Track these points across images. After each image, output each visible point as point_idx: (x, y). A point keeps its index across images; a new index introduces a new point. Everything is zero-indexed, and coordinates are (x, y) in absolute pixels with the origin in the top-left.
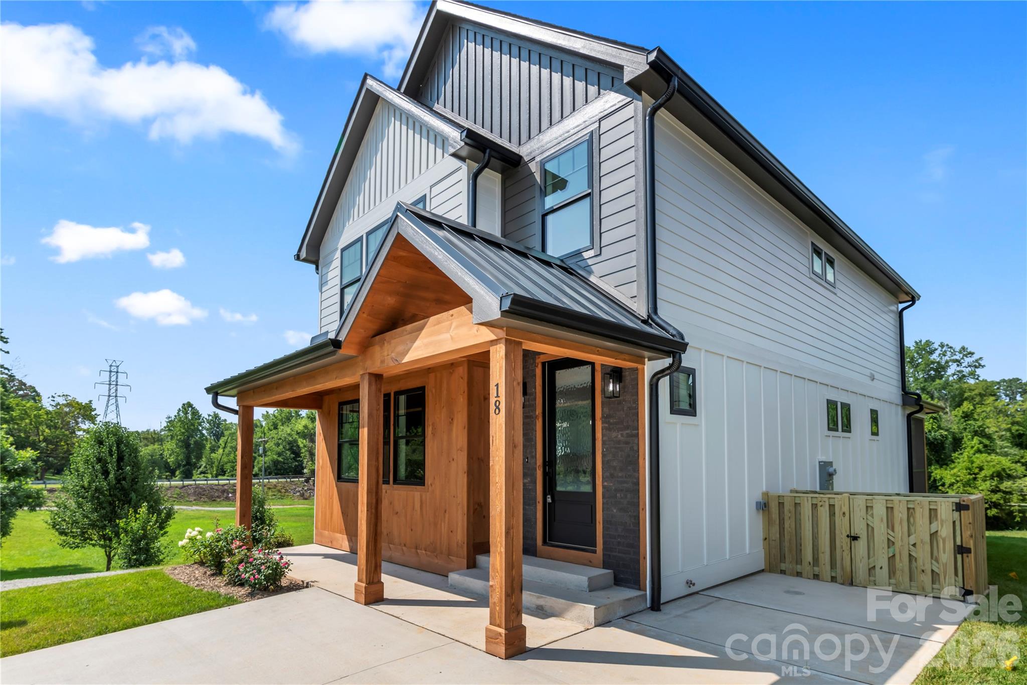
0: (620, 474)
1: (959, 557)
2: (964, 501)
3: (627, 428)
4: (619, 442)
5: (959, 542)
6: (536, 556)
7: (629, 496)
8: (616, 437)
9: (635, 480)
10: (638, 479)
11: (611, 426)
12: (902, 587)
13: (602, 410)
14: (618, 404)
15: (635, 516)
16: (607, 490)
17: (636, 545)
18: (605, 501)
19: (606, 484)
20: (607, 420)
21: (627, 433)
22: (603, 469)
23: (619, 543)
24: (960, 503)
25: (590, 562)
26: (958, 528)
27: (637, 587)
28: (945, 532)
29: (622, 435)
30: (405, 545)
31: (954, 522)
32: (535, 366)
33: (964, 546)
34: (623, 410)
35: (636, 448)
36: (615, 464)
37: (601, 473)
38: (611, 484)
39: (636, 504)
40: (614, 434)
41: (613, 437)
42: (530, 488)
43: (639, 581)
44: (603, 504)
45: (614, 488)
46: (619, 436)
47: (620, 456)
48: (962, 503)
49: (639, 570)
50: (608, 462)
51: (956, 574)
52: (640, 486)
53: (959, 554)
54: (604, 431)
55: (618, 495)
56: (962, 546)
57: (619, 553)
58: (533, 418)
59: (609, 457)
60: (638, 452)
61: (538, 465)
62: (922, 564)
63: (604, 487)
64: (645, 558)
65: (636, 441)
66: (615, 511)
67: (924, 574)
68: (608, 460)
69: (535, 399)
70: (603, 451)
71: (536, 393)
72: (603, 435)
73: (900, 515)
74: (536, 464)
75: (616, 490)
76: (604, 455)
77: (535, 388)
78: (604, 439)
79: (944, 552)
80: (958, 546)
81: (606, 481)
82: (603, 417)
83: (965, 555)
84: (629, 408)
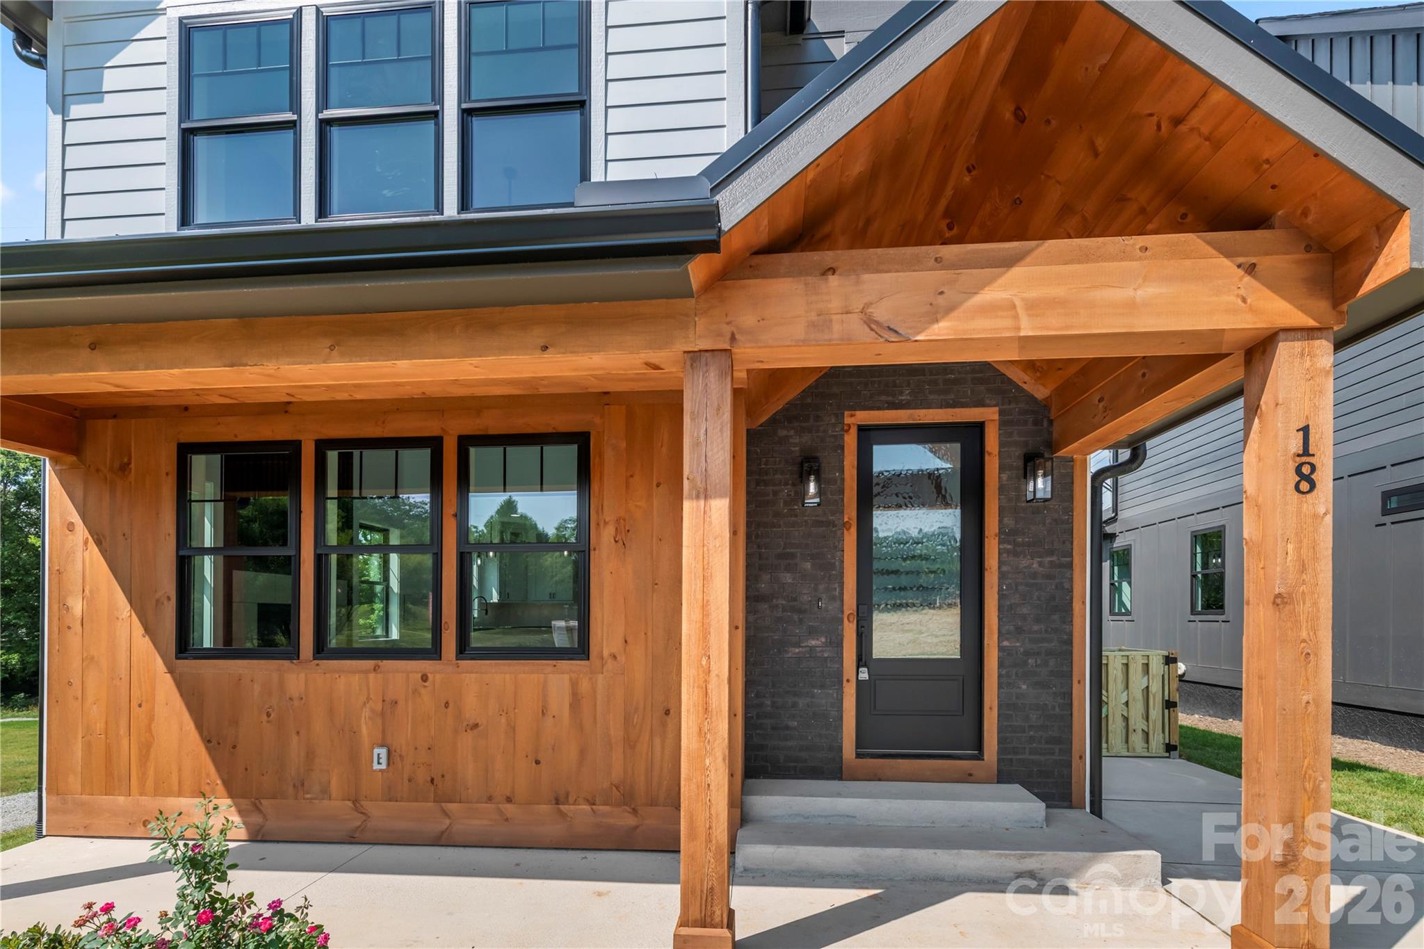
0: (1035, 628)
1: (1166, 711)
2: (1172, 654)
3: (1051, 552)
4: (1034, 575)
5: (1167, 698)
6: (841, 779)
7: (1052, 662)
8: (1029, 567)
9: (1065, 637)
10: (1071, 634)
11: (1019, 549)
12: (1114, 751)
13: (1000, 521)
14: (1033, 513)
15: (1064, 693)
16: (1009, 654)
17: (1064, 740)
18: (1004, 672)
19: (1006, 643)
20: (1011, 538)
21: (1051, 562)
22: (1000, 619)
23: (1032, 739)
24: (1168, 656)
25: (970, 775)
26: (1166, 682)
27: (1065, 804)
28: (1155, 687)
29: (1040, 564)
30: (509, 800)
31: (1163, 676)
32: (843, 430)
33: (1171, 700)
34: (1044, 524)
35: (1066, 586)
36: (1025, 611)
37: (995, 628)
38: (1018, 644)
39: (1065, 675)
40: (1024, 562)
41: (1021, 566)
42: (826, 655)
43: (1071, 794)
44: (1000, 676)
45: (1022, 650)
46: (1035, 566)
47: (1035, 597)
48: (1171, 656)
49: (1071, 778)
50: (1011, 607)
51: (1163, 732)
52: (1074, 645)
53: (1166, 708)
54: (1005, 555)
55: (1030, 661)
56: (1169, 700)
57: (1030, 753)
58: (834, 526)
59: (1015, 599)
60: (1072, 592)
61: (847, 612)
62: (1133, 723)
63: (1001, 649)
64: (1082, 757)
65: (1068, 575)
66: (1024, 687)
67: (1135, 734)
68: (1011, 605)
69: (842, 492)
70: (1000, 590)
71: (843, 480)
72: (1001, 563)
73: (1115, 671)
74: (842, 612)
75: (1027, 654)
76: (1002, 596)
77: (842, 472)
78: (1005, 568)
79: (1154, 709)
80: (1166, 701)
81: (1007, 639)
82: (1001, 531)
83: (1171, 709)
84: (1056, 520)
